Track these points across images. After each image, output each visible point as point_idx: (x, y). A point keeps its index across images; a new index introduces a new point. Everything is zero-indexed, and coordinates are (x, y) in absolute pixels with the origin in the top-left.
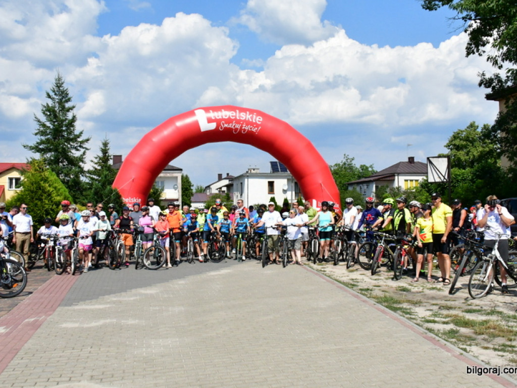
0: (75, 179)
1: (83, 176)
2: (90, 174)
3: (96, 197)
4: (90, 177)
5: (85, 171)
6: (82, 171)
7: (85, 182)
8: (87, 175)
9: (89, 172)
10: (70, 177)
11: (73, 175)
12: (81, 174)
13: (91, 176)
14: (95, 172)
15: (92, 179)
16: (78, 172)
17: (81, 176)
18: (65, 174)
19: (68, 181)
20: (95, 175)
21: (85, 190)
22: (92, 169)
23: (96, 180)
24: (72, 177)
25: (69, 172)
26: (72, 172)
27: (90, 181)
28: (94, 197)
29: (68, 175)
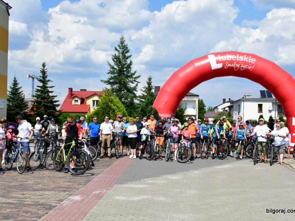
0: (131, 101)
1: (136, 99)
2: (140, 98)
3: (142, 113)
4: (140, 100)
5: (137, 96)
6: (135, 96)
7: (137, 103)
8: (138, 99)
9: (140, 97)
10: (128, 100)
11: (129, 99)
12: (135, 98)
13: (141, 99)
14: (143, 97)
15: (141, 101)
16: (133, 97)
17: (134, 99)
18: (125, 98)
19: (127, 102)
20: (143, 99)
21: (137, 108)
22: (141, 95)
23: (143, 102)
24: (129, 100)
25: (127, 97)
26: (129, 97)
27: (140, 102)
28: (141, 113)
29: (127, 98)
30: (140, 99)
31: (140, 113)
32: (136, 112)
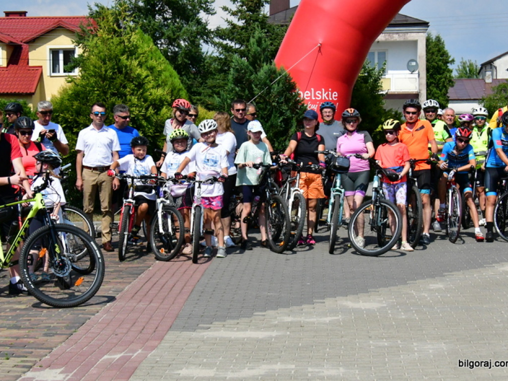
0: (190, 51)
1: (206, 42)
2: (221, 38)
3: (237, 89)
4: (221, 45)
5: (210, 32)
6: (204, 32)
7: (210, 57)
8: (217, 40)
9: (220, 33)
10: (179, 46)
11: (184, 40)
12: (202, 37)
13: (225, 42)
14: (232, 33)
15: (227, 49)
16: (198, 33)
17: (202, 41)
18: (169, 38)
19: (176, 53)
20: (232, 40)
23: (236, 51)
24: (182, 43)
25: (178, 34)
26: (184, 33)
27: (221, 54)
28: (233, 89)
29: (175, 40)
30: (221, 41)
31: (231, 91)
32: (210, 88)
